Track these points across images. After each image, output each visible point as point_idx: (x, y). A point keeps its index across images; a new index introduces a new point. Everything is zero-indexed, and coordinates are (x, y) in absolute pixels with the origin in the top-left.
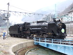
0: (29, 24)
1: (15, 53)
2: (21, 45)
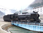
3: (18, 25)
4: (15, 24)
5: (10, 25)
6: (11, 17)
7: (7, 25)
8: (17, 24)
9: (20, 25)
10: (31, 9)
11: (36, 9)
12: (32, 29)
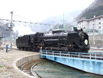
0: (42, 34)
1: (19, 67)
2: (27, 58)
3: (55, 58)
4: (48, 56)
5: (37, 58)
6: (30, 40)
7: (30, 59)
8: (53, 56)
9: (61, 59)
10: (88, 21)
11: (100, 19)
12: (91, 68)
